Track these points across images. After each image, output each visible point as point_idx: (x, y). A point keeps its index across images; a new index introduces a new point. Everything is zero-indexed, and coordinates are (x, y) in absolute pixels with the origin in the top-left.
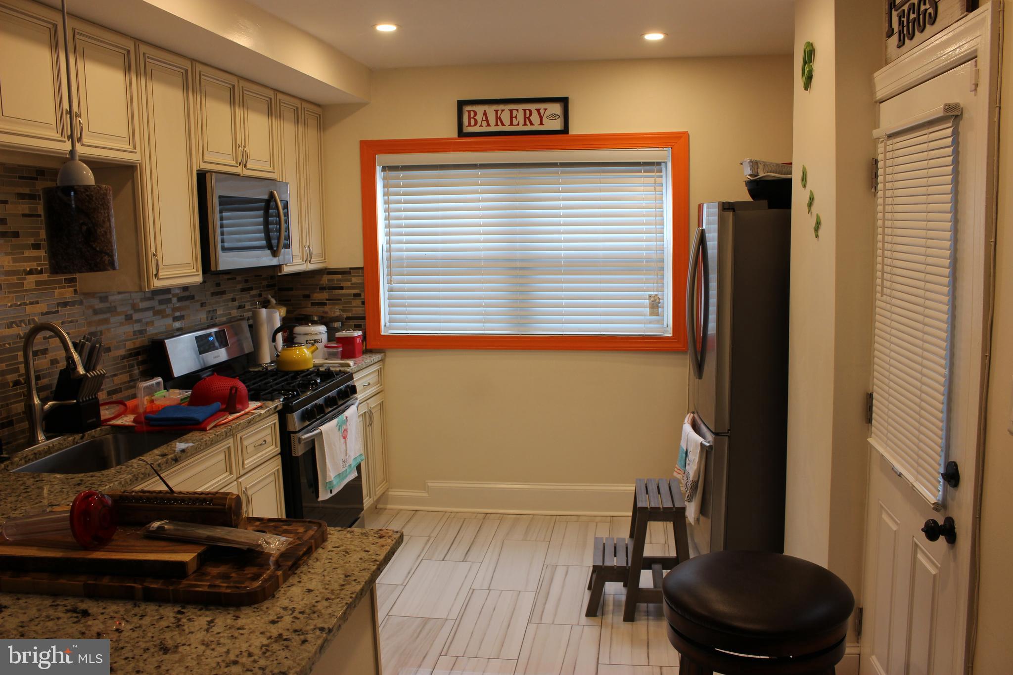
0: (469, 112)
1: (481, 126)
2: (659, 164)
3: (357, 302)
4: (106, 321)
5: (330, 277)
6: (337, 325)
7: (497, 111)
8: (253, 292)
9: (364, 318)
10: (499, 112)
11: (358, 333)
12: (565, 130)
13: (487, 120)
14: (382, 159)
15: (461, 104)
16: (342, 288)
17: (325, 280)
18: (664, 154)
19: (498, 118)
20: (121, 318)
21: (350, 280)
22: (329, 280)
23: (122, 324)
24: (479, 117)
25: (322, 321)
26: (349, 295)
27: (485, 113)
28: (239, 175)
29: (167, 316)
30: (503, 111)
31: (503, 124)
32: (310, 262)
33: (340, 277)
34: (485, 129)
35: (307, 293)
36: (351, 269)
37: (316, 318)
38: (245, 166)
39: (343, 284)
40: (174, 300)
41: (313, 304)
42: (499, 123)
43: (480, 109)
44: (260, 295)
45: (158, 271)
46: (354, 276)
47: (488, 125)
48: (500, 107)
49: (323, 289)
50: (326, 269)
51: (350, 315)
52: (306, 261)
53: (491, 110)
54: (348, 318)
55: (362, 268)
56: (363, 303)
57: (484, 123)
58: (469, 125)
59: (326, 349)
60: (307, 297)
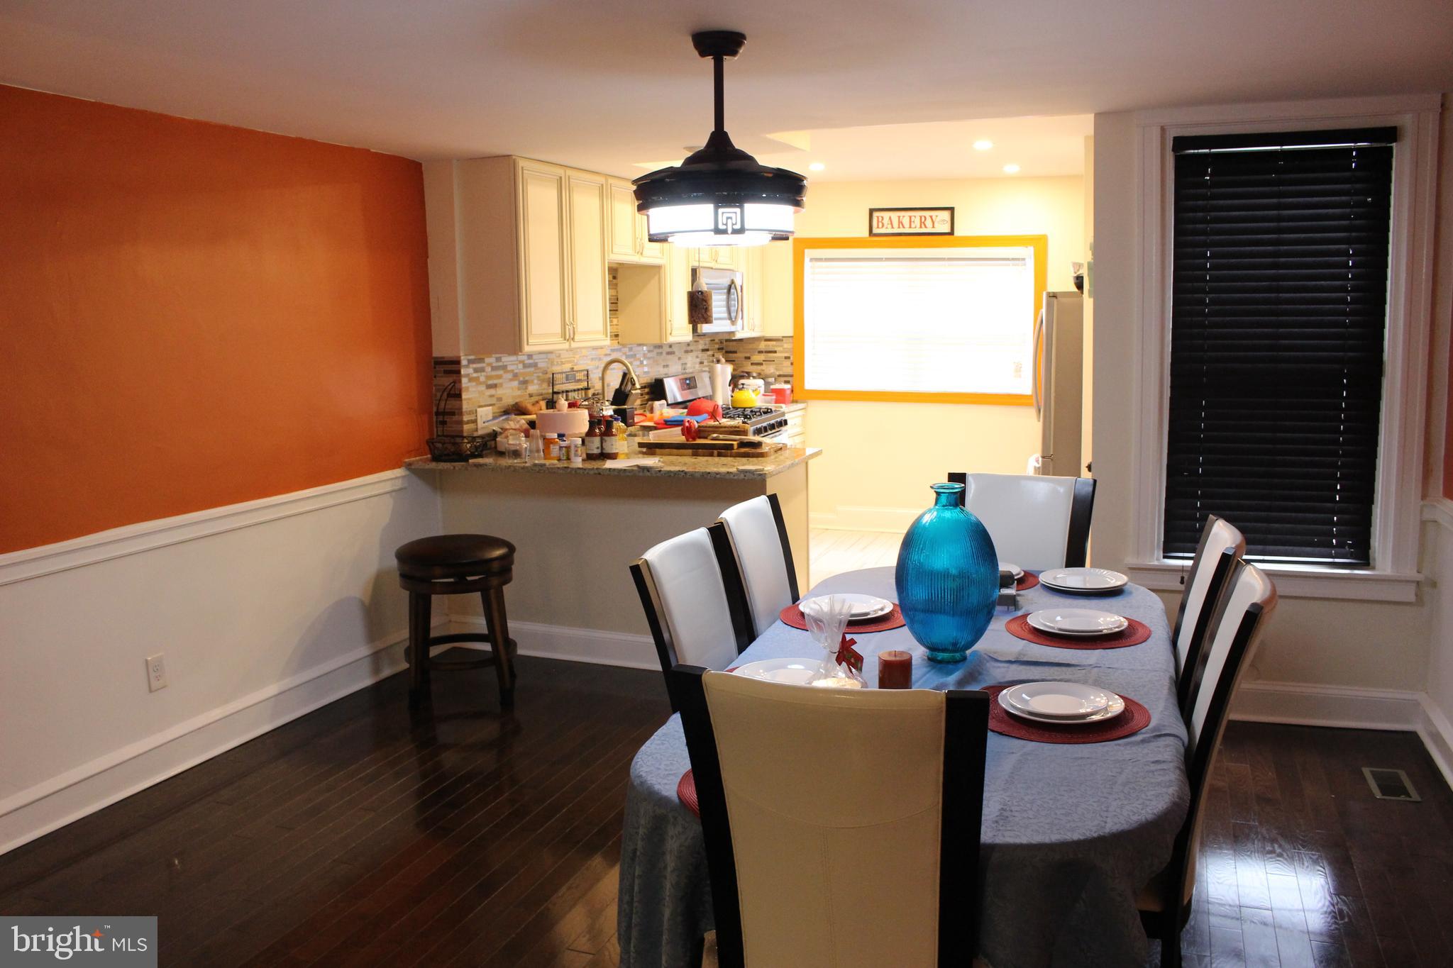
0: (878, 217)
1: (887, 228)
2: (1024, 259)
3: (788, 363)
5: (766, 343)
6: (771, 380)
7: (899, 217)
8: (710, 353)
9: (792, 376)
10: (901, 218)
11: (788, 386)
12: (952, 233)
13: (892, 224)
14: (809, 253)
15: (872, 211)
16: (775, 352)
17: (763, 346)
18: (1028, 252)
19: (900, 223)
21: (782, 346)
22: (766, 346)
23: (638, 366)
24: (886, 221)
25: (760, 376)
26: (781, 357)
27: (890, 218)
28: (712, 268)
30: (904, 216)
31: (904, 227)
32: (754, 330)
33: (774, 343)
34: (890, 231)
35: (748, 355)
36: (783, 337)
37: (755, 375)
38: (716, 261)
39: (776, 349)
41: (752, 364)
42: (901, 226)
43: (886, 215)
44: (713, 355)
45: (671, 331)
46: (786, 343)
47: (893, 227)
48: (901, 214)
49: (760, 352)
50: (763, 337)
51: (781, 373)
53: (894, 215)
54: (779, 376)
55: (792, 337)
56: (792, 364)
57: (890, 226)
58: (878, 227)
59: (764, 397)
60: (749, 358)
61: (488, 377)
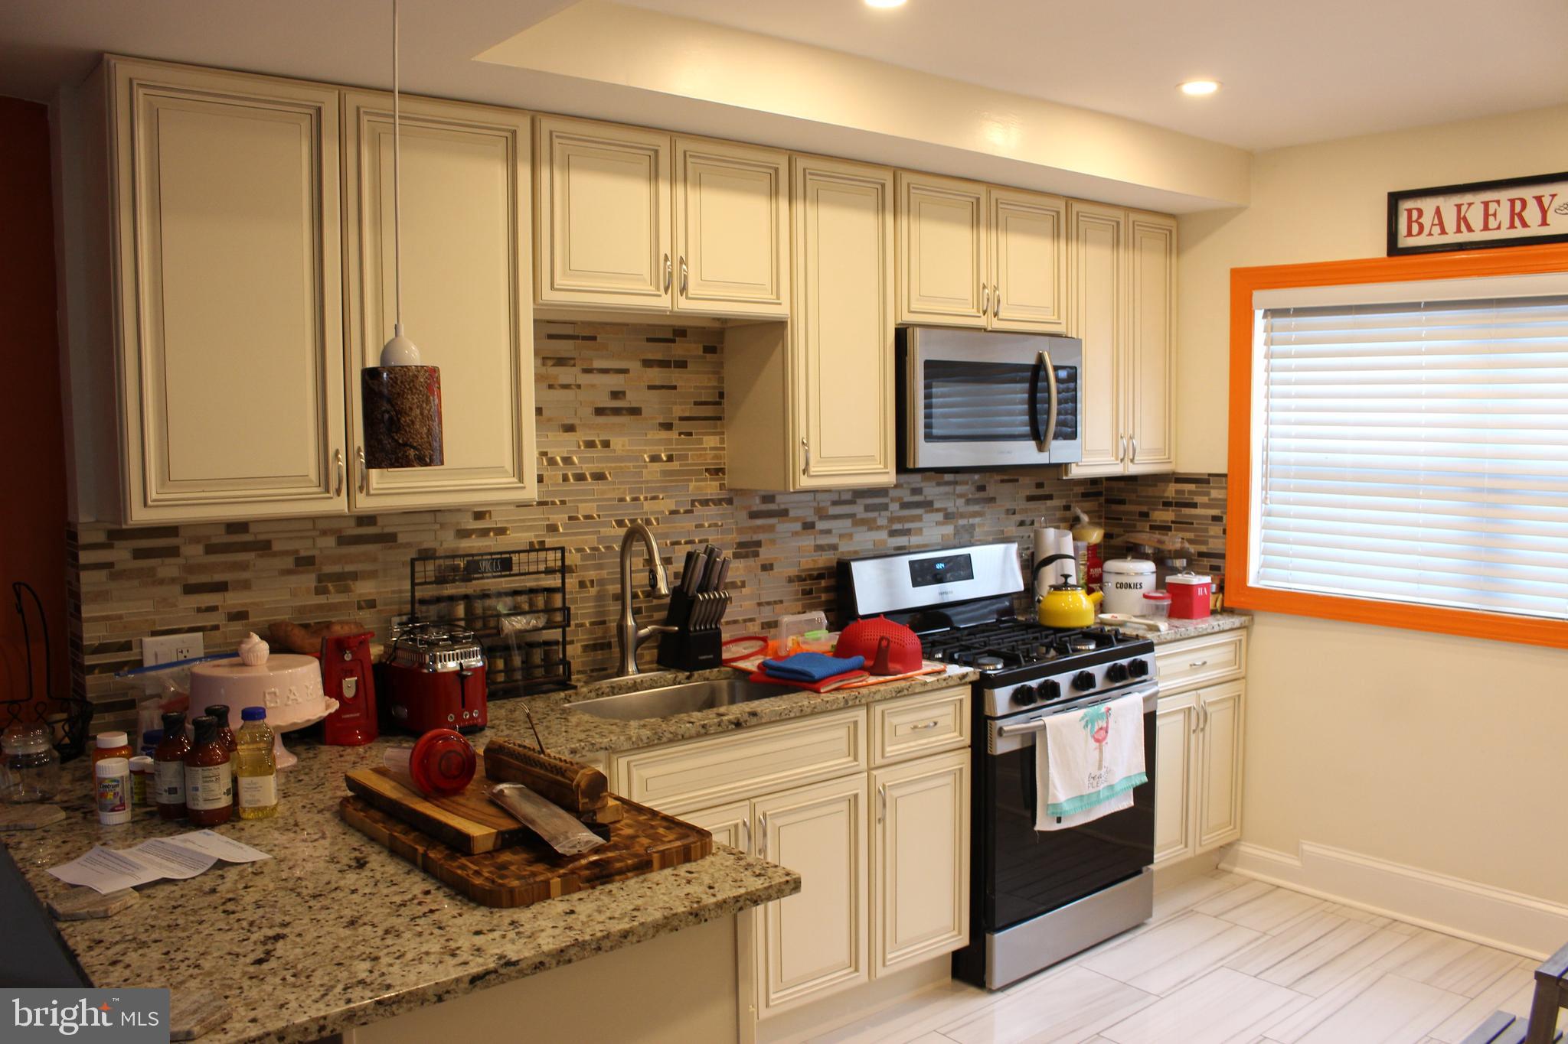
0: (1409, 211)
1: (1430, 234)
3: (1215, 530)
4: (771, 528)
5: (1180, 486)
6: (1175, 563)
7: (1459, 207)
9: (1222, 556)
10: (1464, 209)
11: (1204, 580)
13: (1441, 224)
14: (1264, 299)
15: (1395, 199)
16: (1194, 505)
17: (1171, 490)
19: (1462, 220)
20: (798, 526)
21: (1208, 494)
22: (1177, 492)
23: (795, 534)
24: (1427, 219)
25: (1152, 555)
26: (1205, 517)
27: (1438, 211)
28: (985, 330)
29: (879, 528)
30: (1470, 204)
31: (1470, 229)
32: (1132, 461)
33: (1192, 487)
34: (1437, 240)
35: (1145, 509)
36: (1210, 475)
37: (1149, 551)
38: (996, 315)
39: (1198, 499)
40: (894, 507)
41: (1152, 527)
42: (1463, 228)
43: (1428, 205)
44: (1067, 508)
45: (807, 464)
46: (1214, 488)
47: (1443, 232)
48: (1466, 198)
49: (1167, 504)
50: (1174, 473)
51: (1203, 549)
52: (1122, 460)
53: (1448, 205)
54: (1201, 555)
55: (1225, 476)
56: (1224, 532)
57: (1437, 230)
58: (1410, 234)
59: (1144, 600)
60: (1145, 515)
61: (190, 569)
